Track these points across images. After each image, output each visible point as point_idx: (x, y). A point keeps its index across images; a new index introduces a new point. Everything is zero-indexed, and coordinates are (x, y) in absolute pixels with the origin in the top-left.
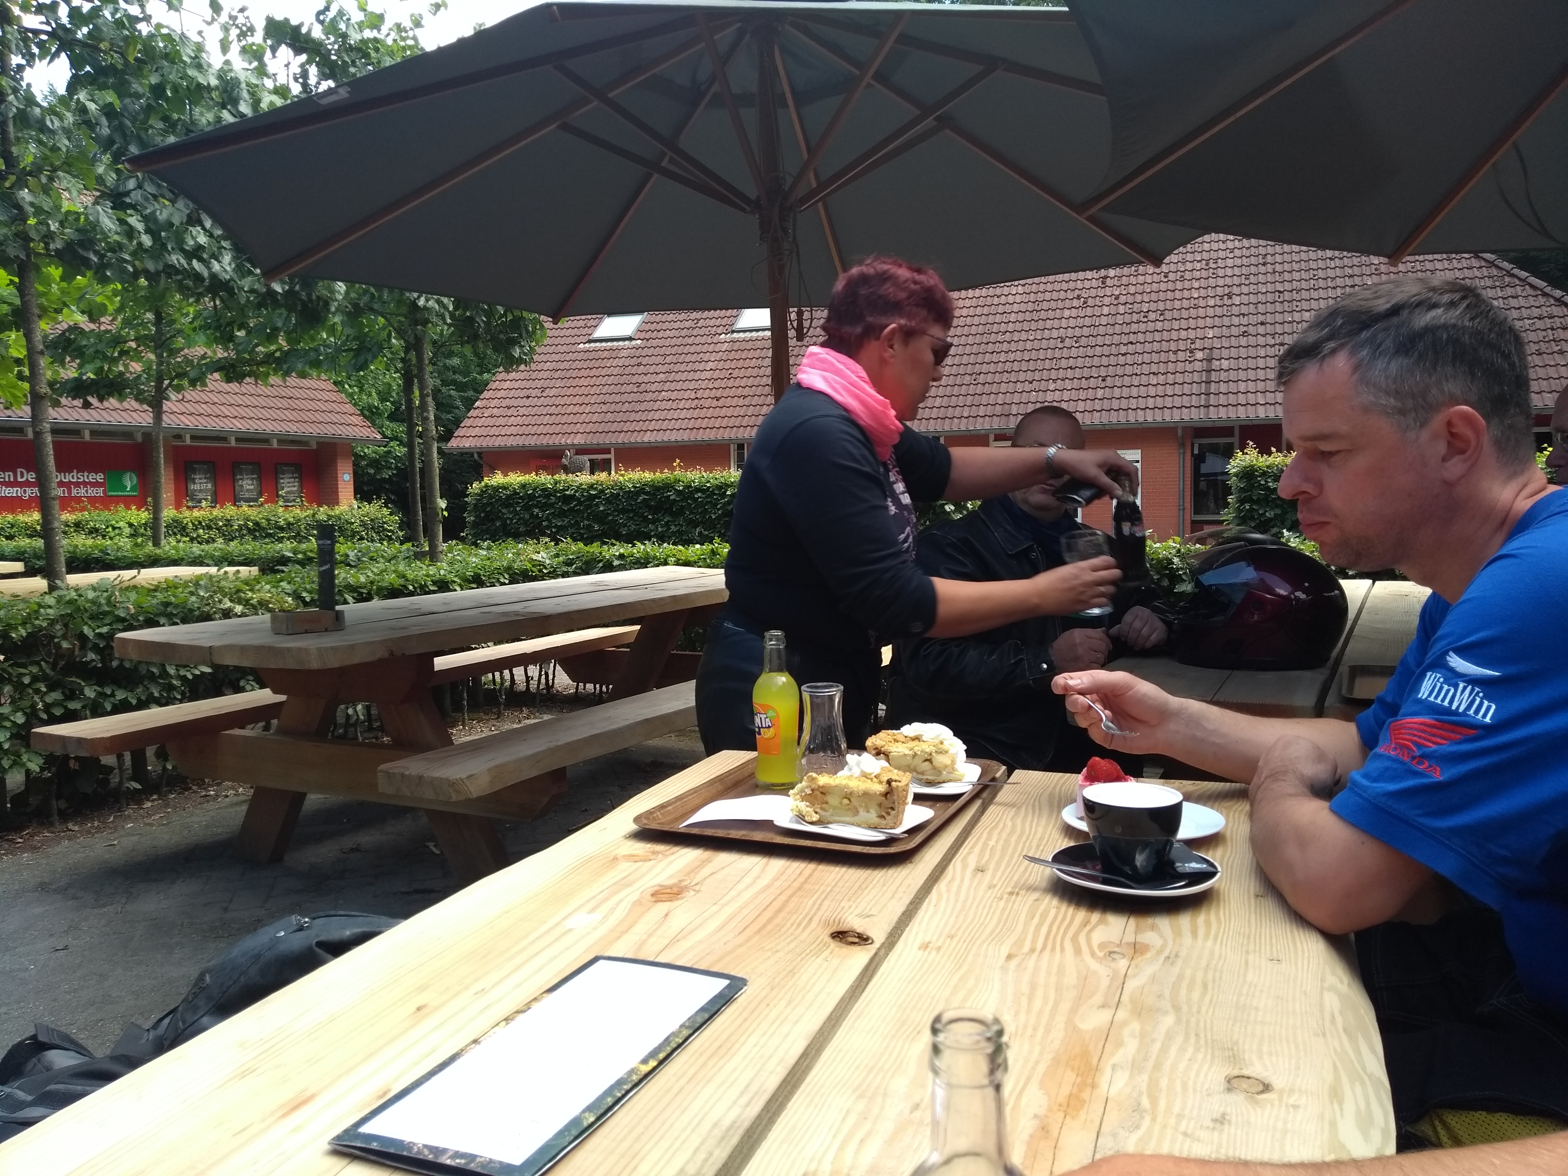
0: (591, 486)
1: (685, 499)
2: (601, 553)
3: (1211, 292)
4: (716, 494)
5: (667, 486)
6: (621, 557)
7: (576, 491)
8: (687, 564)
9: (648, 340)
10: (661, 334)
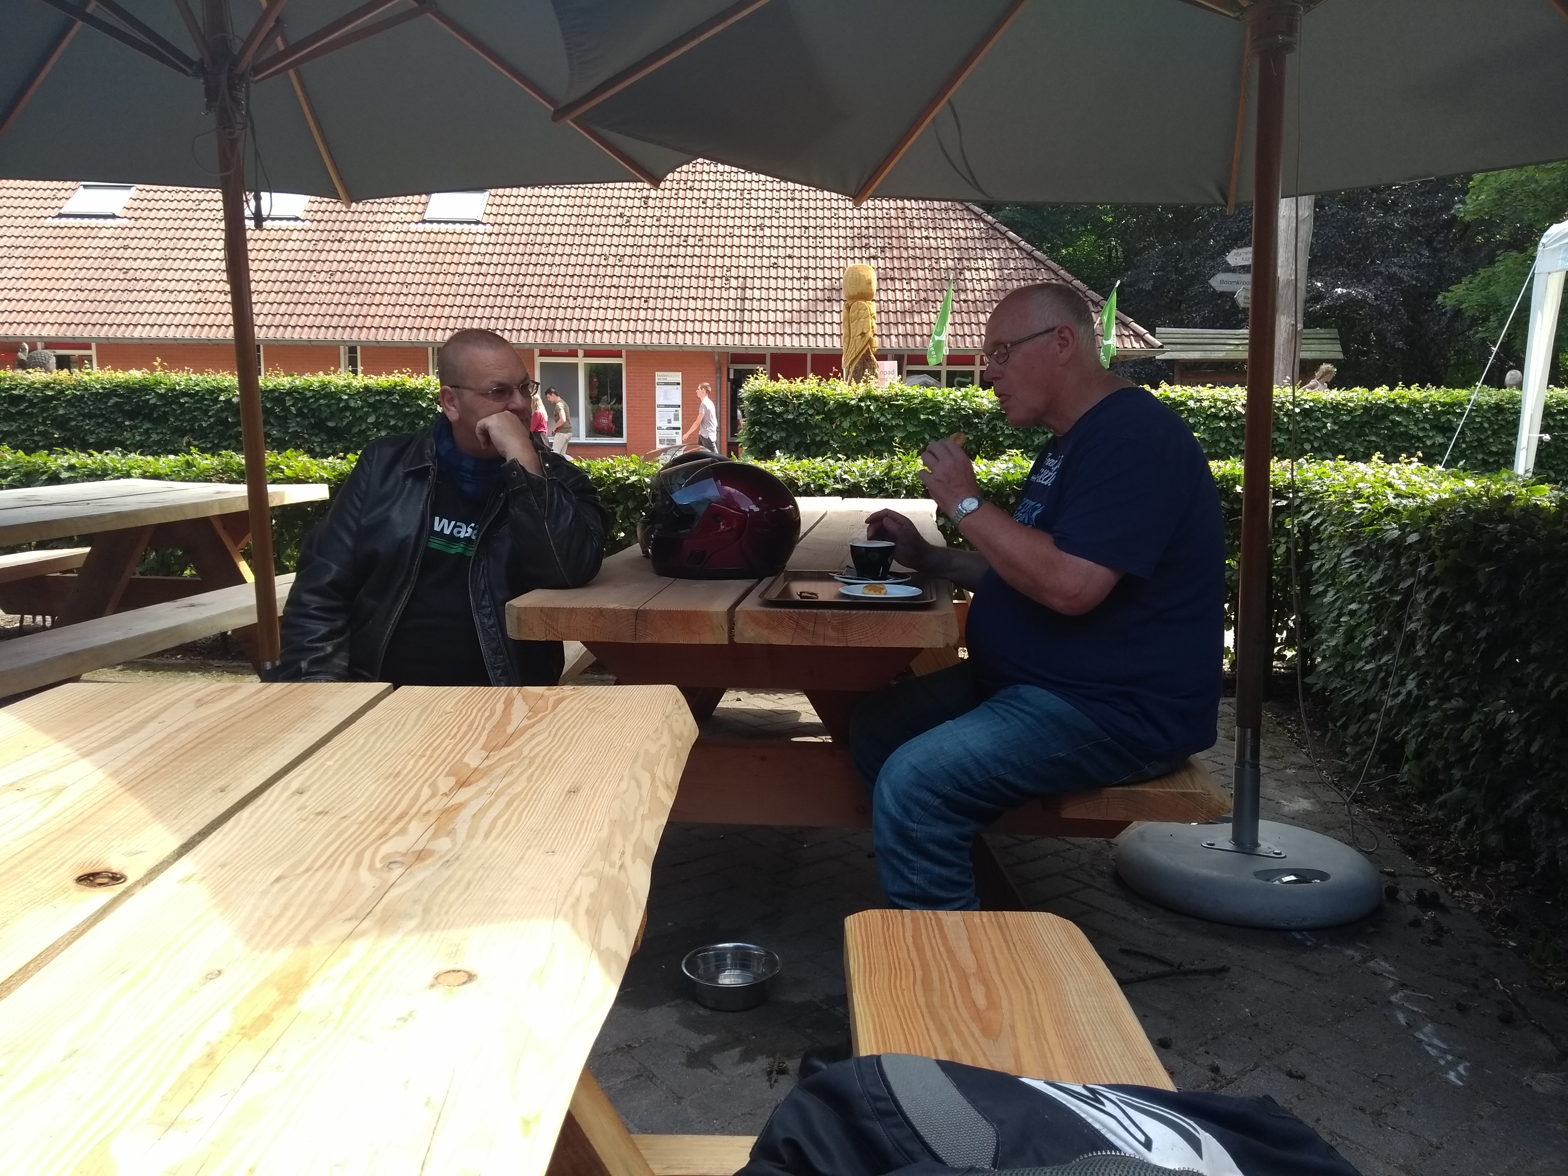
0: (47, 386)
1: (168, 404)
2: (45, 464)
3: (745, 222)
4: (206, 400)
5: (144, 388)
6: (72, 468)
7: (26, 391)
8: (157, 477)
9: (136, 219)
10: (153, 214)
